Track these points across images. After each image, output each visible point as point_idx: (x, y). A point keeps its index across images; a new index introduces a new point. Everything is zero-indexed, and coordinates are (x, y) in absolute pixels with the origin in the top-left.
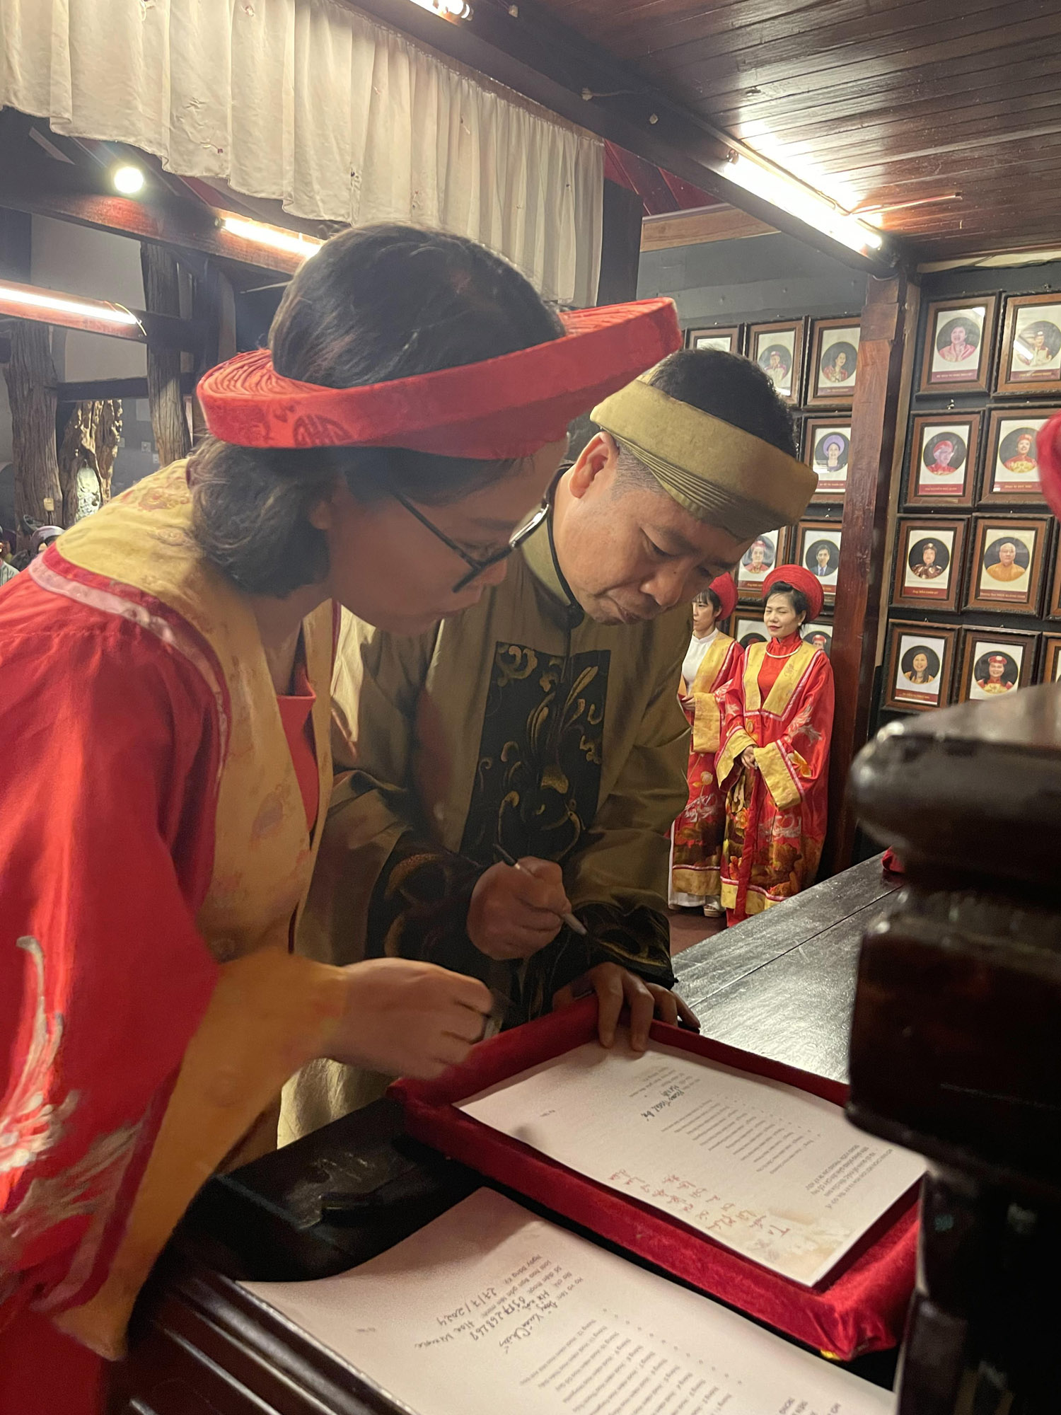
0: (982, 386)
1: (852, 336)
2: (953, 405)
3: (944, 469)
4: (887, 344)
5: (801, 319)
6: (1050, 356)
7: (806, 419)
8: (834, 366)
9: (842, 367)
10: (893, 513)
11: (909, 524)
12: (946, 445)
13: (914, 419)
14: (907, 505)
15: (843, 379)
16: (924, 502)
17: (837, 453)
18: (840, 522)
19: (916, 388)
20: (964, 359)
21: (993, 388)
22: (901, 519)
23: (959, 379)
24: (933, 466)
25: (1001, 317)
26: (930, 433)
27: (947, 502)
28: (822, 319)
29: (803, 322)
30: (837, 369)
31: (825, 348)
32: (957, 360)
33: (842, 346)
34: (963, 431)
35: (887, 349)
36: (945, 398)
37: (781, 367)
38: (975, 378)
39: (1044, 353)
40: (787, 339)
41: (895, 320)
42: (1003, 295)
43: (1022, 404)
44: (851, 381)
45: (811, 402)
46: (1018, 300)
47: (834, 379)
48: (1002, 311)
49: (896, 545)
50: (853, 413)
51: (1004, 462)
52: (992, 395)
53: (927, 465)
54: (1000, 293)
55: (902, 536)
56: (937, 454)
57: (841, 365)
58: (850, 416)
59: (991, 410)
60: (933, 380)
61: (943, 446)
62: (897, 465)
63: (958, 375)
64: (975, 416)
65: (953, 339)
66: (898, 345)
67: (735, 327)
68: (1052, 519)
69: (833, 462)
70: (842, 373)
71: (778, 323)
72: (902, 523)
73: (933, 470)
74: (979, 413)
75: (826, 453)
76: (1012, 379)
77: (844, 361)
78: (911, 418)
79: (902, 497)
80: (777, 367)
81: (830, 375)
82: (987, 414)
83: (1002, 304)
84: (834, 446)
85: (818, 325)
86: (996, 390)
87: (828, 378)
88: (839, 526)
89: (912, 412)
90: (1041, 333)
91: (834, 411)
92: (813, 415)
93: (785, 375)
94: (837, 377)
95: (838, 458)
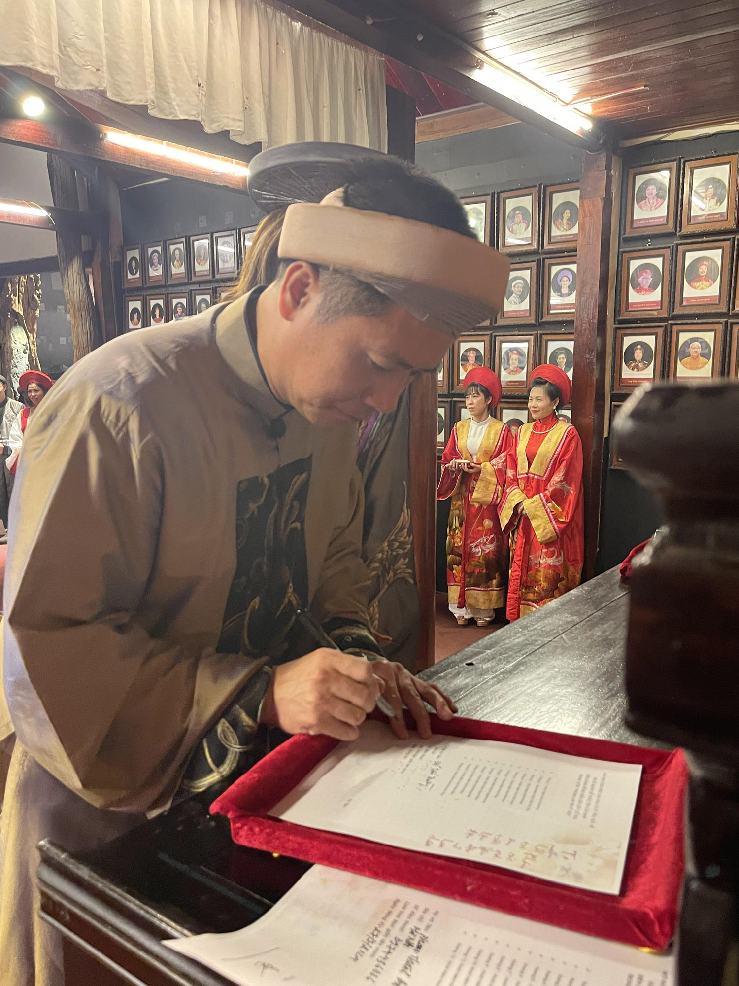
0: (670, 228)
1: (574, 197)
2: (650, 243)
3: (646, 291)
4: (600, 200)
5: (536, 186)
6: (719, 203)
7: (544, 259)
8: (562, 219)
9: (568, 220)
10: (610, 325)
11: (623, 332)
12: (646, 273)
13: (622, 255)
14: (621, 318)
15: (569, 229)
16: (633, 315)
17: (568, 283)
18: (573, 333)
19: (622, 232)
20: (656, 209)
21: (678, 229)
22: (617, 329)
23: (654, 224)
24: (638, 288)
25: (681, 176)
26: (634, 264)
27: (649, 314)
28: (552, 185)
29: (537, 188)
30: (565, 221)
31: (554, 207)
32: (651, 210)
33: (567, 205)
34: (658, 262)
35: (600, 204)
36: (644, 238)
37: (524, 222)
38: (665, 222)
39: (714, 201)
40: (527, 202)
41: (605, 183)
42: (682, 160)
43: (699, 240)
44: (575, 230)
45: (546, 247)
46: (694, 163)
47: (562, 229)
48: (682, 172)
49: (614, 348)
50: (578, 253)
51: (689, 283)
52: (678, 234)
53: (633, 289)
54: (680, 159)
55: (618, 342)
56: (640, 280)
57: (567, 218)
58: (576, 256)
59: (677, 245)
60: (635, 226)
61: (644, 274)
62: (611, 290)
63: (653, 221)
64: (667, 250)
65: (647, 195)
66: (607, 201)
67: (488, 195)
68: (726, 322)
69: (565, 290)
70: (568, 224)
71: (519, 190)
72: (618, 331)
73: (638, 292)
74: (669, 247)
75: (559, 283)
76: (692, 222)
77: (569, 215)
78: (620, 254)
79: (617, 312)
80: (520, 223)
81: (559, 226)
82: (675, 248)
83: (682, 166)
84: (565, 278)
85: (549, 190)
86: (681, 231)
87: (559, 229)
88: (572, 337)
89: (620, 250)
90: (711, 186)
91: (564, 252)
92: (548, 256)
93: (526, 228)
94: (565, 227)
95: (569, 287)
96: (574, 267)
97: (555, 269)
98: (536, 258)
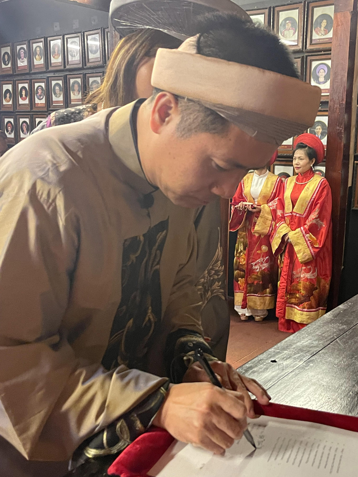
1: (330, 10)
4: (349, 13)
5: (301, 2)
7: (307, 56)
8: (320, 27)
9: (325, 28)
10: (355, 105)
15: (326, 34)
17: (324, 74)
18: (327, 111)
28: (313, 2)
29: (303, 4)
30: (322, 28)
31: (315, 18)
33: (324, 16)
35: (349, 16)
37: (292, 29)
40: (295, 14)
41: (353, 0)
44: (330, 35)
45: (309, 47)
47: (320, 34)
50: (332, 52)
57: (324, 26)
58: (331, 54)
66: (355, 14)
67: (266, 8)
70: (325, 31)
71: (290, 6)
75: (318, 74)
77: (326, 24)
80: (289, 29)
81: (318, 32)
84: (322, 71)
85: (311, 5)
87: (317, 34)
88: (326, 113)
91: (320, 51)
92: (310, 54)
93: (294, 33)
94: (322, 33)
95: (325, 77)
96: (329, 62)
97: (314, 64)
98: (301, 55)
